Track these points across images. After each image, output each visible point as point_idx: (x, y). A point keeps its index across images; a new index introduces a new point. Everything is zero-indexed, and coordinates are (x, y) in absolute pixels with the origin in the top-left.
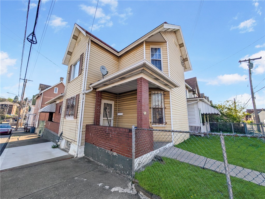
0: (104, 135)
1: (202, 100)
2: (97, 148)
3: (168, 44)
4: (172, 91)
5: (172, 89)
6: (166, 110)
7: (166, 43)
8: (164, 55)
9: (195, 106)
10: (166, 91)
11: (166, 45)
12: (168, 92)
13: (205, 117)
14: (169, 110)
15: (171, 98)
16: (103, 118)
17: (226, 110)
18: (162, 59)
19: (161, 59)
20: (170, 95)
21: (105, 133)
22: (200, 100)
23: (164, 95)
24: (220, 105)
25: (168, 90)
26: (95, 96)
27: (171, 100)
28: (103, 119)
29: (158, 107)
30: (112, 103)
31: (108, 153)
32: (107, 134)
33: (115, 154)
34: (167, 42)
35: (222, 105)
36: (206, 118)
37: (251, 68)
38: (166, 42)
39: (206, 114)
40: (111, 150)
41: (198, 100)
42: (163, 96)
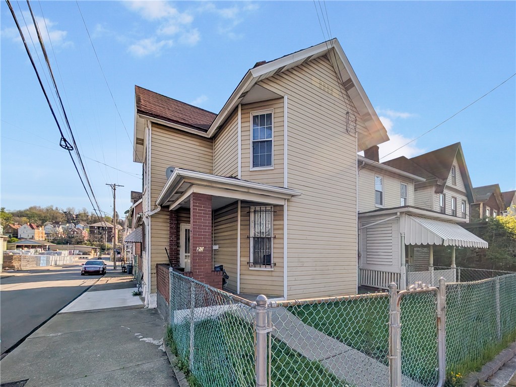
3: (286, 102)
6: (275, 241)
7: (282, 101)
9: (394, 227)
11: (281, 105)
12: (282, 207)
14: (281, 241)
15: (286, 218)
16: (185, 254)
18: (273, 139)
19: (271, 137)
20: (286, 213)
23: (274, 211)
26: (167, 219)
27: (286, 222)
28: (186, 256)
34: (286, 97)
38: (283, 97)
40: (166, 300)
41: (399, 214)
42: (271, 214)
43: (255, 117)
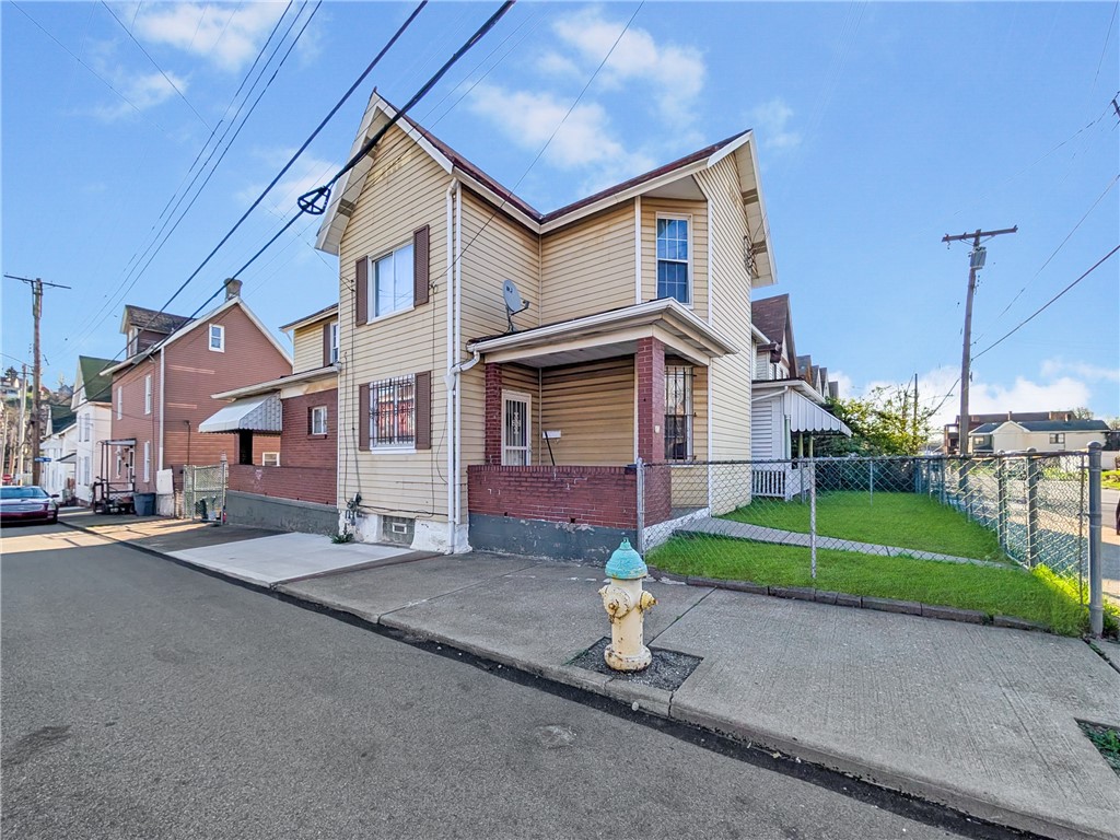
0: (542, 487)
1: (799, 389)
2: (523, 521)
3: (710, 208)
4: (716, 366)
5: (716, 359)
6: (696, 421)
7: (704, 205)
8: (698, 248)
9: (775, 406)
10: (697, 366)
11: (704, 212)
12: (704, 371)
13: (802, 442)
14: (703, 422)
15: (710, 386)
16: (507, 447)
17: (871, 419)
18: (689, 261)
19: (686, 257)
20: (710, 378)
21: (549, 482)
22: (793, 388)
23: (693, 375)
24: (858, 402)
25: (704, 360)
26: (483, 379)
27: (710, 392)
28: (508, 450)
29: (673, 412)
30: (525, 398)
31: (561, 528)
32: (555, 483)
33: (584, 527)
34: (710, 202)
35: (863, 403)
36: (806, 446)
37: (978, 269)
38: (706, 201)
39: (807, 434)
40: (573, 521)
41: (786, 388)
42: (688, 379)
43: (660, 221)
